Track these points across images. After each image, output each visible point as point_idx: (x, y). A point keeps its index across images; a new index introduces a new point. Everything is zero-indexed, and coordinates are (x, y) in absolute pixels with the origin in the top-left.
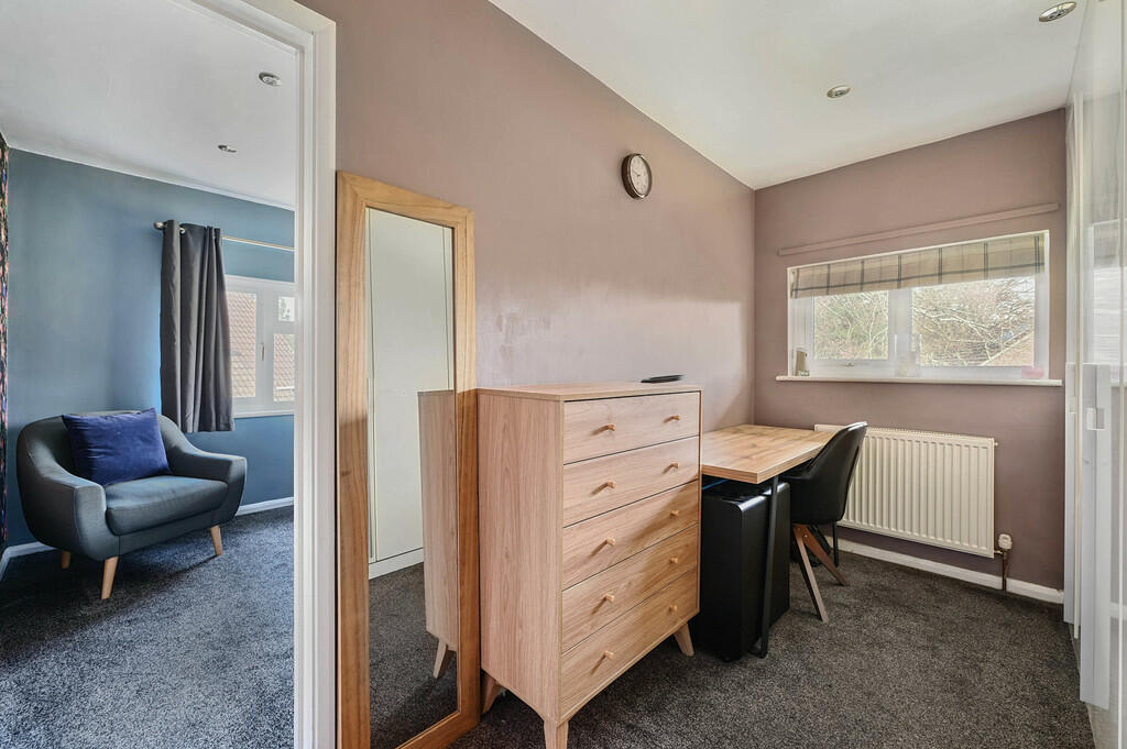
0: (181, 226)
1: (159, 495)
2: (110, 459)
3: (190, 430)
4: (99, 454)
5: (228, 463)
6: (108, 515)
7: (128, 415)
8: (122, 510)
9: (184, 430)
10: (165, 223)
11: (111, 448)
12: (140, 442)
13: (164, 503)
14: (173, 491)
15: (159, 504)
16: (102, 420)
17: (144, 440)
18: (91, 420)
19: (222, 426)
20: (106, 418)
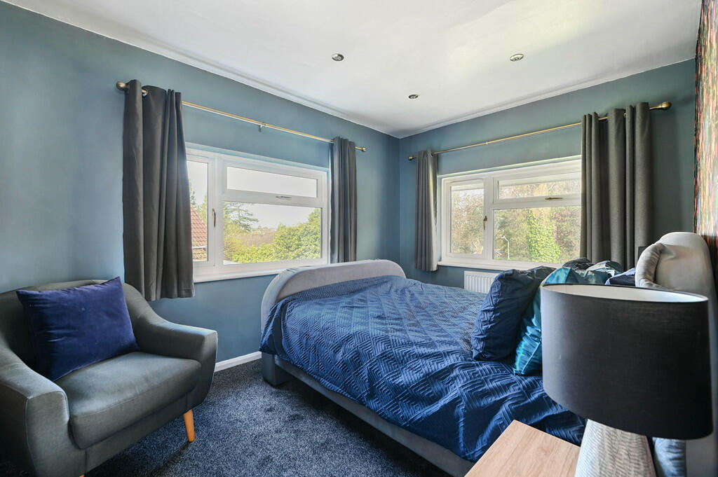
0: (143, 88)
1: (131, 386)
2: (74, 341)
3: (153, 298)
4: (60, 336)
5: (201, 339)
6: (72, 427)
7: (92, 287)
8: (88, 415)
9: (148, 298)
10: (127, 84)
11: (74, 328)
12: (106, 318)
13: (136, 395)
14: (147, 380)
15: (132, 400)
16: (66, 295)
17: (110, 315)
18: (51, 295)
19: (183, 293)
20: (68, 291)
